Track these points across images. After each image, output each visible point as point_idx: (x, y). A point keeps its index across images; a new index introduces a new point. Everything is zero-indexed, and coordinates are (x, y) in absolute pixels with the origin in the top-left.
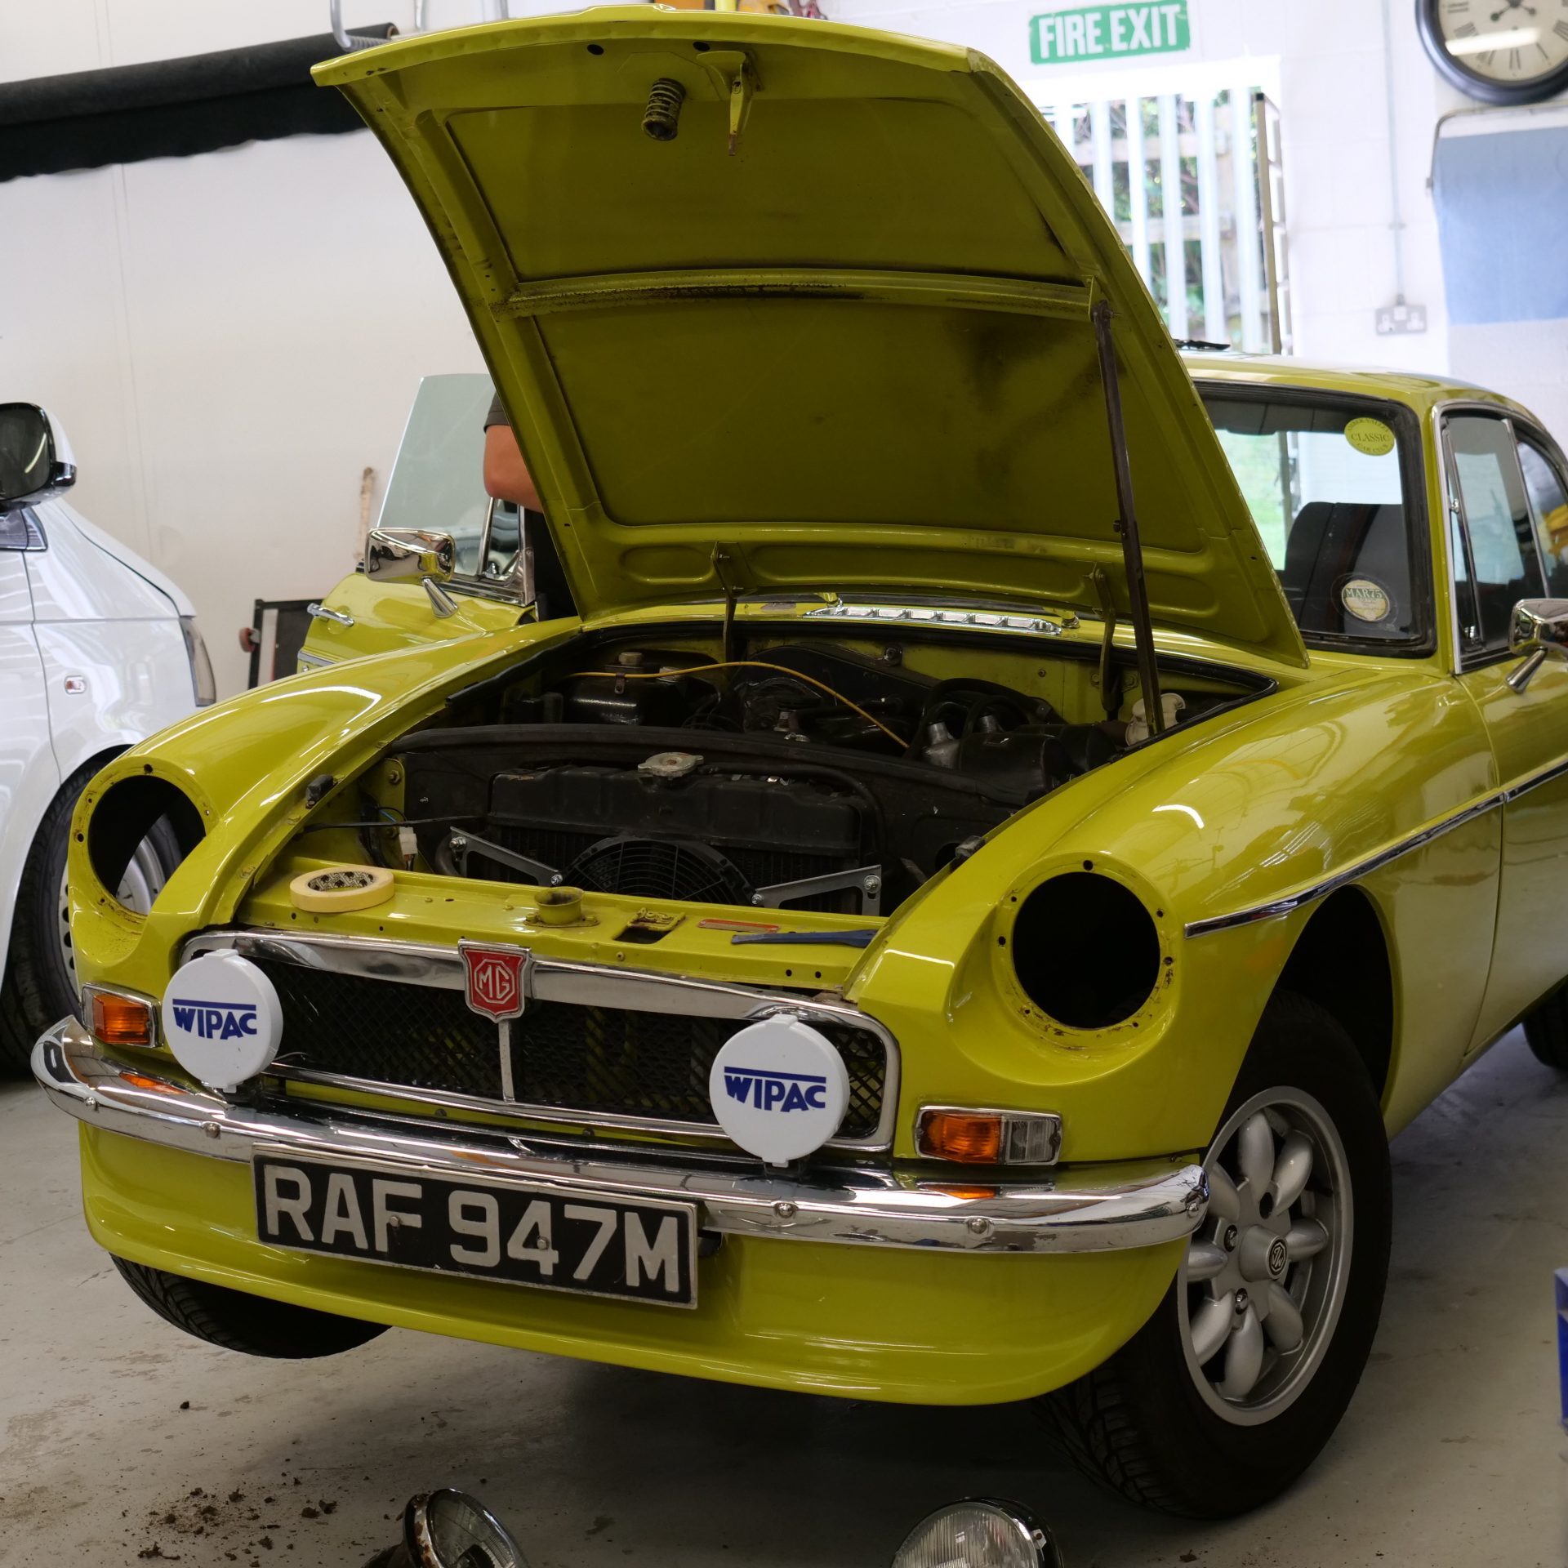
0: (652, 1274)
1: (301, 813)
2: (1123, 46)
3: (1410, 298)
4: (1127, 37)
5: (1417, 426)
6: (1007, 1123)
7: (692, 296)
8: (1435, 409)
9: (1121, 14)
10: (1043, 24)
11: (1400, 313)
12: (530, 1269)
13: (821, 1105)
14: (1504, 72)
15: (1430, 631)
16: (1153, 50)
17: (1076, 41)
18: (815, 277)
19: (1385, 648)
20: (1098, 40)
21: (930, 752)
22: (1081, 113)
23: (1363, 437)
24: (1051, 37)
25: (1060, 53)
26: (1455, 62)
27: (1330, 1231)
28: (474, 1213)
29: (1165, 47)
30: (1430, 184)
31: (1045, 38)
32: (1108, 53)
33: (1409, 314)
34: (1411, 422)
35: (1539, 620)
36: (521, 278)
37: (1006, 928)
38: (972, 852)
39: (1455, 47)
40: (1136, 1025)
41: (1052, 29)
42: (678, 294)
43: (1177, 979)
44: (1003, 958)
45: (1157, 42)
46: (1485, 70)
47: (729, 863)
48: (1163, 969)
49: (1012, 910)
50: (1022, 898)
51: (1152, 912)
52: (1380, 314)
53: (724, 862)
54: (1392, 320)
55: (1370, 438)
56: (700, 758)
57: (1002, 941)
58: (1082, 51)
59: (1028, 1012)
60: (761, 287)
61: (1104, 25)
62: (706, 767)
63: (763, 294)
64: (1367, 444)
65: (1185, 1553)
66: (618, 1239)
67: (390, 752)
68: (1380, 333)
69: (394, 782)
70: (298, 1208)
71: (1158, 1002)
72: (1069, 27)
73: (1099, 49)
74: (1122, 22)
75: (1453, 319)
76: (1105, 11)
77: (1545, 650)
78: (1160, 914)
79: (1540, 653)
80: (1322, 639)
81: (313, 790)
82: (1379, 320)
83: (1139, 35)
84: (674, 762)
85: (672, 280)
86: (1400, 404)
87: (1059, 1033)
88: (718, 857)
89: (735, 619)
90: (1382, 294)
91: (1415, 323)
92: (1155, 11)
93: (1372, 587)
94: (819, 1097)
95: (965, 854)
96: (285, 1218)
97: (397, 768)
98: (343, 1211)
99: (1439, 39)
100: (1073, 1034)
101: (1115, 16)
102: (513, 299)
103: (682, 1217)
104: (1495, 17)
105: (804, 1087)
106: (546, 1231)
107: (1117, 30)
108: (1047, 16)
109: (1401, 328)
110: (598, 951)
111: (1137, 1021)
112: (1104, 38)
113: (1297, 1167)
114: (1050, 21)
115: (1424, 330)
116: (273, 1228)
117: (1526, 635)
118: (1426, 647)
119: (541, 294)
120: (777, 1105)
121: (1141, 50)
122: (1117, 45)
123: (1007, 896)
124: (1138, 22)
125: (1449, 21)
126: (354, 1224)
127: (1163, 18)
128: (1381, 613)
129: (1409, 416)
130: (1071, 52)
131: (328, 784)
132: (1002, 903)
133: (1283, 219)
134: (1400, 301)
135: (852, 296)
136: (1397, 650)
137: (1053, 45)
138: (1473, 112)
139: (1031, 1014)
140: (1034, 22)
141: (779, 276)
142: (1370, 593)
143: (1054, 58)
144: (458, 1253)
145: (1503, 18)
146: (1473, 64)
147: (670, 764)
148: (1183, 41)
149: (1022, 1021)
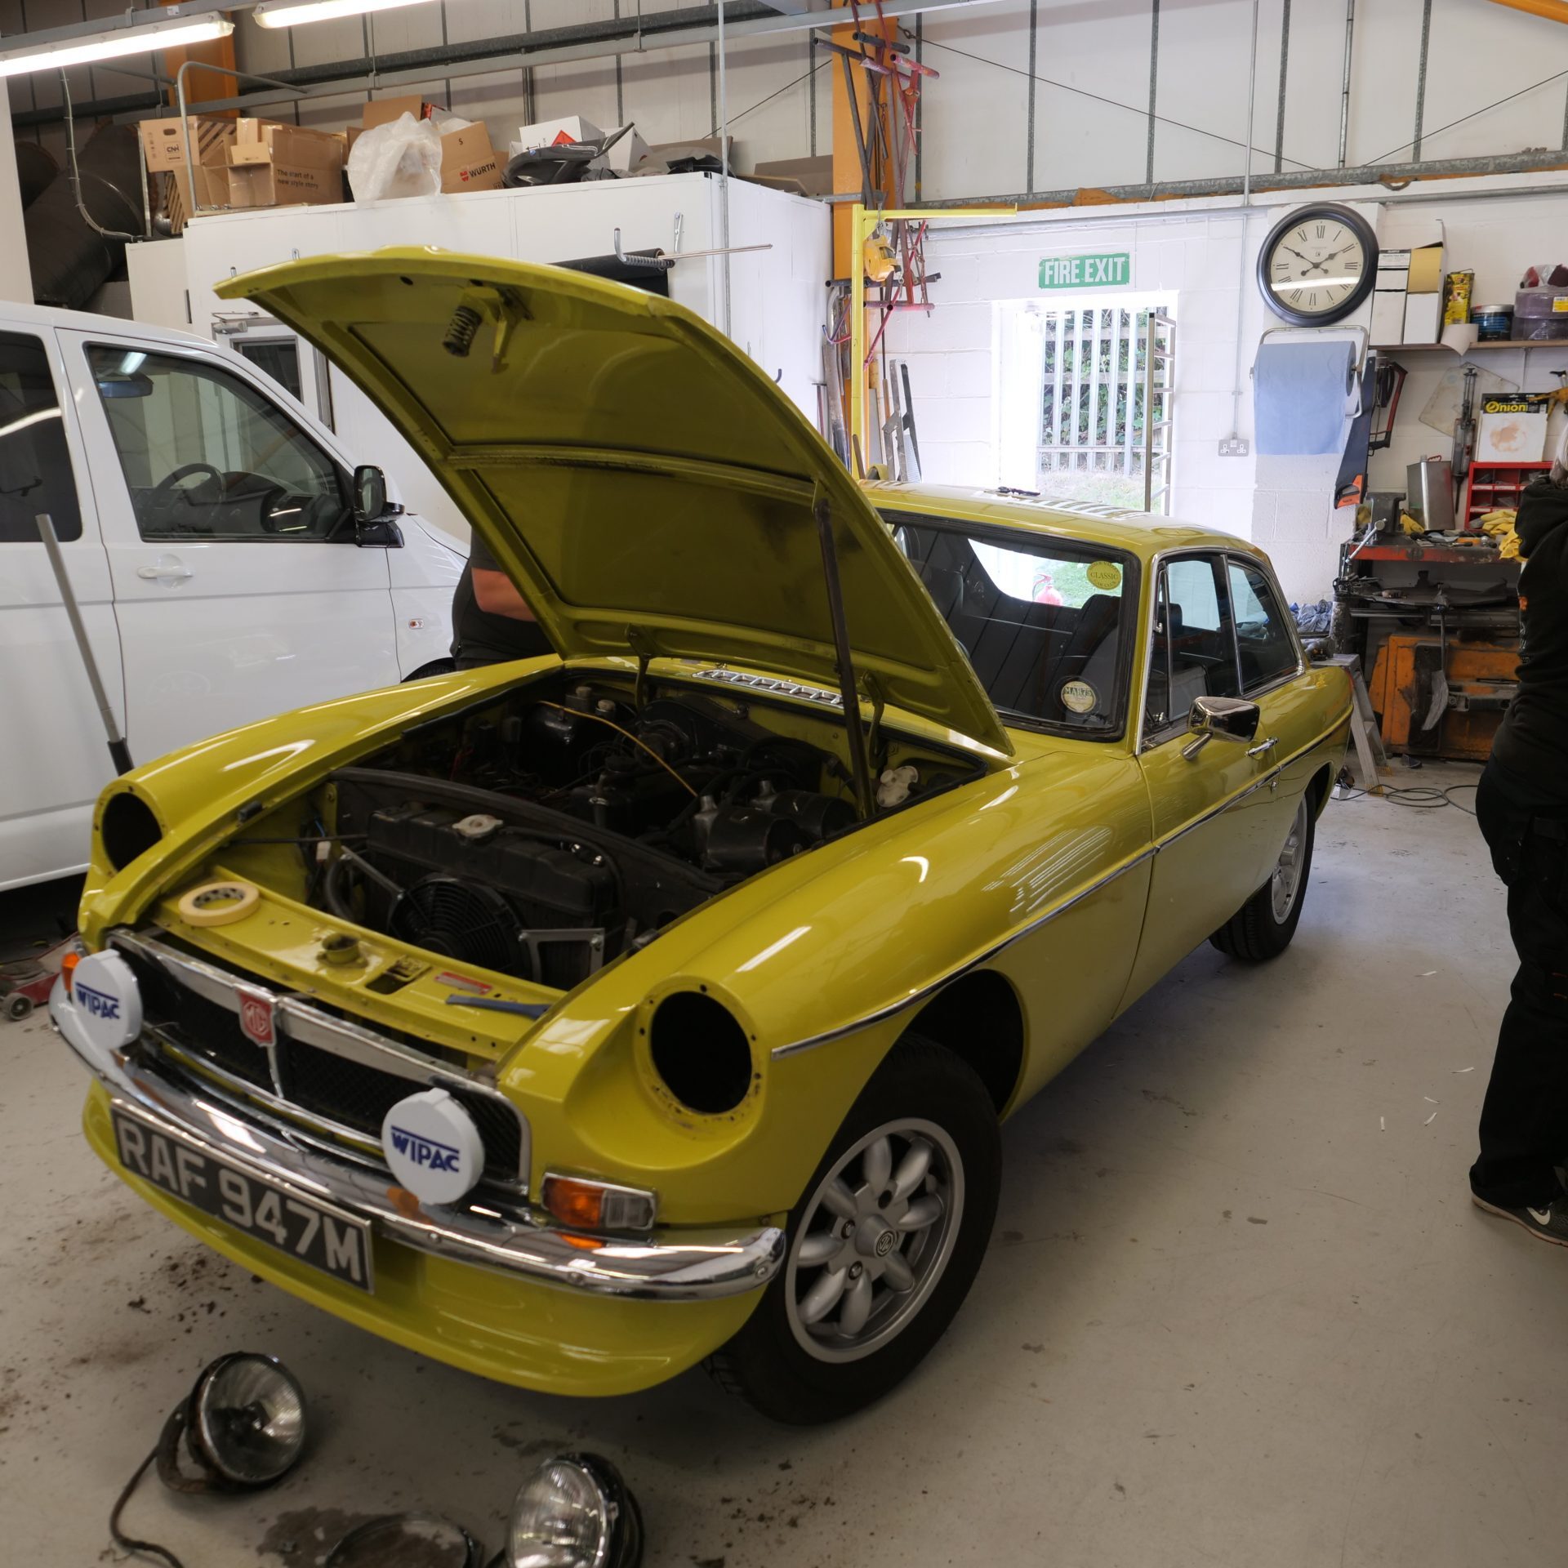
0: (344, 1264)
1: (232, 829)
2: (1092, 280)
3: (1240, 436)
4: (1093, 275)
5: (1140, 570)
6: (606, 1199)
7: (565, 465)
8: (1156, 556)
9: (1092, 261)
10: (1048, 265)
11: (1233, 444)
12: (269, 1237)
13: (456, 1170)
14: (1305, 306)
15: (1122, 723)
16: (1108, 283)
17: (1065, 275)
18: (641, 459)
19: (1084, 734)
20: (1077, 276)
21: (697, 817)
22: (1069, 317)
23: (1099, 575)
24: (1051, 272)
25: (1056, 282)
26: (1275, 296)
27: (945, 1203)
28: (235, 1188)
29: (1115, 282)
30: (1252, 371)
31: (1048, 273)
32: (1082, 284)
33: (1238, 445)
34: (1136, 566)
35: (1209, 713)
36: (454, 443)
37: (646, 1021)
38: (644, 945)
39: (1275, 287)
40: (732, 1119)
41: (1052, 268)
42: (555, 463)
43: (763, 1091)
44: (642, 1046)
45: (1110, 279)
46: (1294, 305)
47: (507, 907)
48: (754, 1082)
49: (649, 1011)
50: (658, 1001)
51: (748, 1035)
52: (1221, 443)
53: (503, 906)
54: (1229, 447)
55: (1103, 576)
56: (500, 822)
57: (642, 1031)
58: (1068, 281)
59: (658, 1089)
60: (607, 463)
61: (1081, 267)
62: (503, 830)
63: (608, 468)
64: (1100, 580)
65: (782, 1461)
66: (320, 1236)
67: (330, 779)
68: (1220, 454)
69: (331, 800)
70: (139, 1150)
71: (748, 1105)
72: (1062, 268)
73: (1078, 281)
74: (1091, 266)
75: (1258, 452)
76: (1083, 259)
77: (1211, 733)
78: (754, 1038)
79: (1207, 735)
80: (1040, 725)
81: (243, 814)
82: (1221, 448)
83: (1101, 273)
84: (480, 825)
85: (550, 452)
86: (1130, 553)
87: (678, 1111)
88: (500, 901)
89: (647, 673)
90: (1224, 431)
91: (1242, 450)
92: (1111, 260)
93: (1085, 687)
94: (454, 1163)
95: (639, 946)
96: (132, 1154)
97: (332, 790)
98: (162, 1162)
99: (1268, 281)
100: (688, 1114)
101: (1088, 262)
102: (450, 457)
103: (359, 1230)
104: (1304, 273)
105: (444, 1154)
106: (277, 1212)
107: (1088, 270)
108: (1049, 260)
109: (1233, 453)
110: (350, 994)
111: (734, 1116)
112: (1080, 275)
113: (918, 1165)
114: (1052, 264)
115: (1246, 455)
116: (127, 1159)
117: (1200, 719)
118: (1116, 734)
119: (467, 454)
120: (427, 1163)
121: (1101, 283)
122: (1088, 279)
123: (646, 998)
124: (1101, 267)
125: (1275, 273)
126: (168, 1170)
127: (1115, 264)
128: (1087, 707)
129: (1135, 562)
130: (1062, 282)
131: (258, 809)
132: (643, 1003)
133: (1172, 386)
134: (1234, 437)
135: (668, 475)
136: (1094, 736)
137: (1052, 277)
138: (1285, 329)
139: (660, 1092)
140: (1042, 264)
141: (618, 456)
142: (1083, 691)
143: (1052, 285)
144: (227, 1209)
145: (1308, 274)
146: (1287, 300)
147: (476, 825)
148: (1125, 279)
149: (652, 1094)
